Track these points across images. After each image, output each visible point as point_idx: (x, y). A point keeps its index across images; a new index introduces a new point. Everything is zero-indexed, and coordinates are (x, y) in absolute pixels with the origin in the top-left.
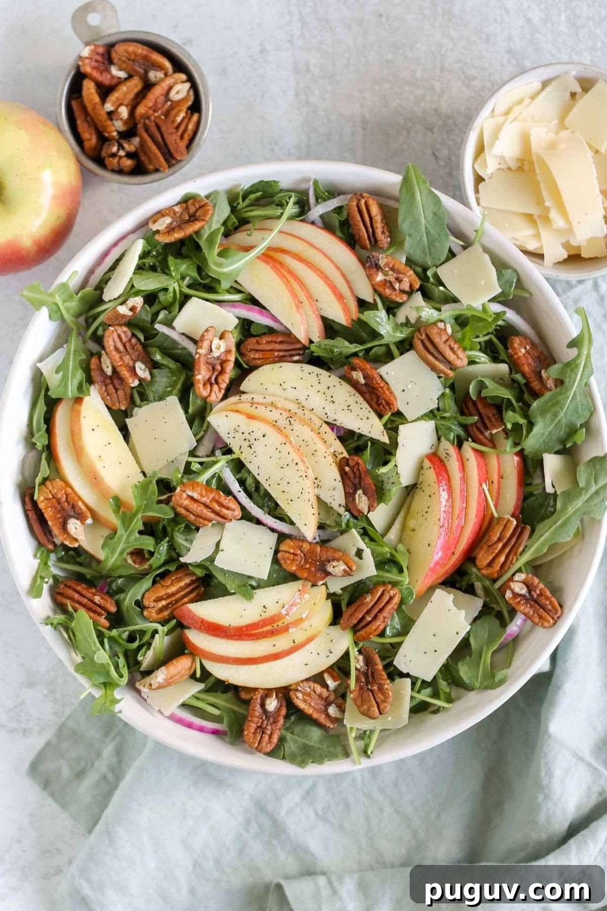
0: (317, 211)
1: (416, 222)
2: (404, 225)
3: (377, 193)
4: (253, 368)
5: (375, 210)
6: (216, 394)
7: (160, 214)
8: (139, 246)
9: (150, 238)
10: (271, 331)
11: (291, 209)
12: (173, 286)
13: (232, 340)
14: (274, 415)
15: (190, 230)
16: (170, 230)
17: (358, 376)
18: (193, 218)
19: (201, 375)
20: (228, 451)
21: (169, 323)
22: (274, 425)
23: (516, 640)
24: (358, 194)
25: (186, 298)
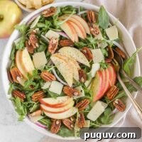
0: (80, 13)
1: (102, 19)
2: (99, 19)
3: (94, 11)
4: (62, 47)
5: (93, 15)
6: (53, 52)
7: (45, 10)
8: (39, 17)
9: (42, 16)
10: (66, 39)
11: (74, 12)
12: (46, 26)
13: (58, 40)
14: (65, 58)
15: (51, 14)
16: (47, 14)
17: (85, 51)
18: (52, 12)
19: (50, 47)
20: (54, 65)
21: (44, 35)
22: (65, 60)
23: (115, 114)
24: (89, 11)
25: (49, 30)
